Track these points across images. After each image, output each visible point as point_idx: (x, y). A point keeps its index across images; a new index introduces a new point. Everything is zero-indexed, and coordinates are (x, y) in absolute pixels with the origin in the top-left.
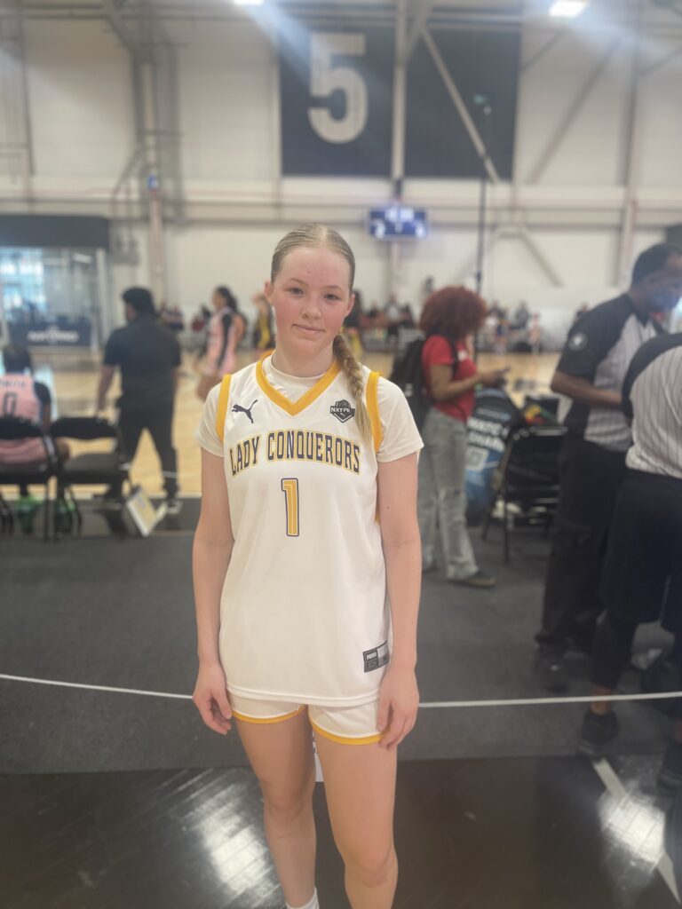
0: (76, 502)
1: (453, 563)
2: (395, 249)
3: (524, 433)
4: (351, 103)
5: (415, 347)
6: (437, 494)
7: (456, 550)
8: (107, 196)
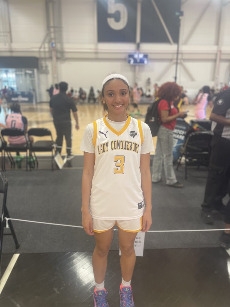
0: (36, 157)
1: (169, 179)
2: (137, 68)
3: (193, 134)
4: (122, 16)
5: (156, 105)
6: (163, 156)
7: (170, 175)
8: (37, 50)
